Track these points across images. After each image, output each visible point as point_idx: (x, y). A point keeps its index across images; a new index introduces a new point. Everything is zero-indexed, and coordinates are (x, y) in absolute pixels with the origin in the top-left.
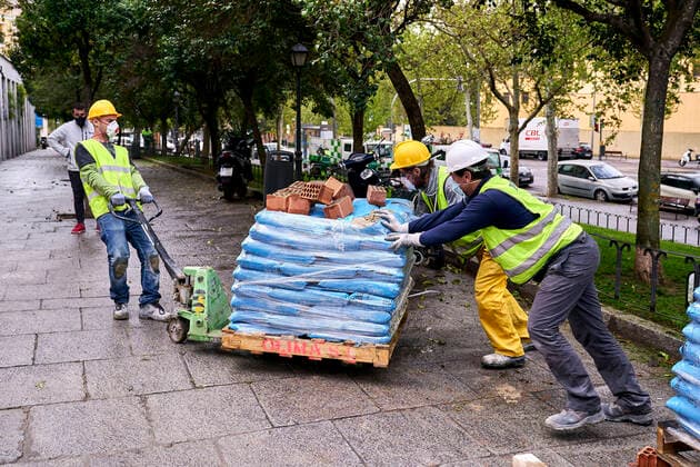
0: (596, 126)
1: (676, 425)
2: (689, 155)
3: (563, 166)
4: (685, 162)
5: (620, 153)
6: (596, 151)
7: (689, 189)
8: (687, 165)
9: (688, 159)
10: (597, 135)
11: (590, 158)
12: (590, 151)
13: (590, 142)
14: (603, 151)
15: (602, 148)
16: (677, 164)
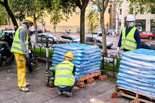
0: (43, 24)
1: (119, 86)
2: (65, 31)
3: (39, 35)
4: (65, 33)
5: (49, 31)
6: (44, 31)
7: (69, 39)
8: (65, 34)
9: (65, 32)
10: (43, 27)
11: (42, 33)
12: (42, 31)
13: (42, 29)
14: (45, 31)
15: (45, 30)
16: (63, 34)
